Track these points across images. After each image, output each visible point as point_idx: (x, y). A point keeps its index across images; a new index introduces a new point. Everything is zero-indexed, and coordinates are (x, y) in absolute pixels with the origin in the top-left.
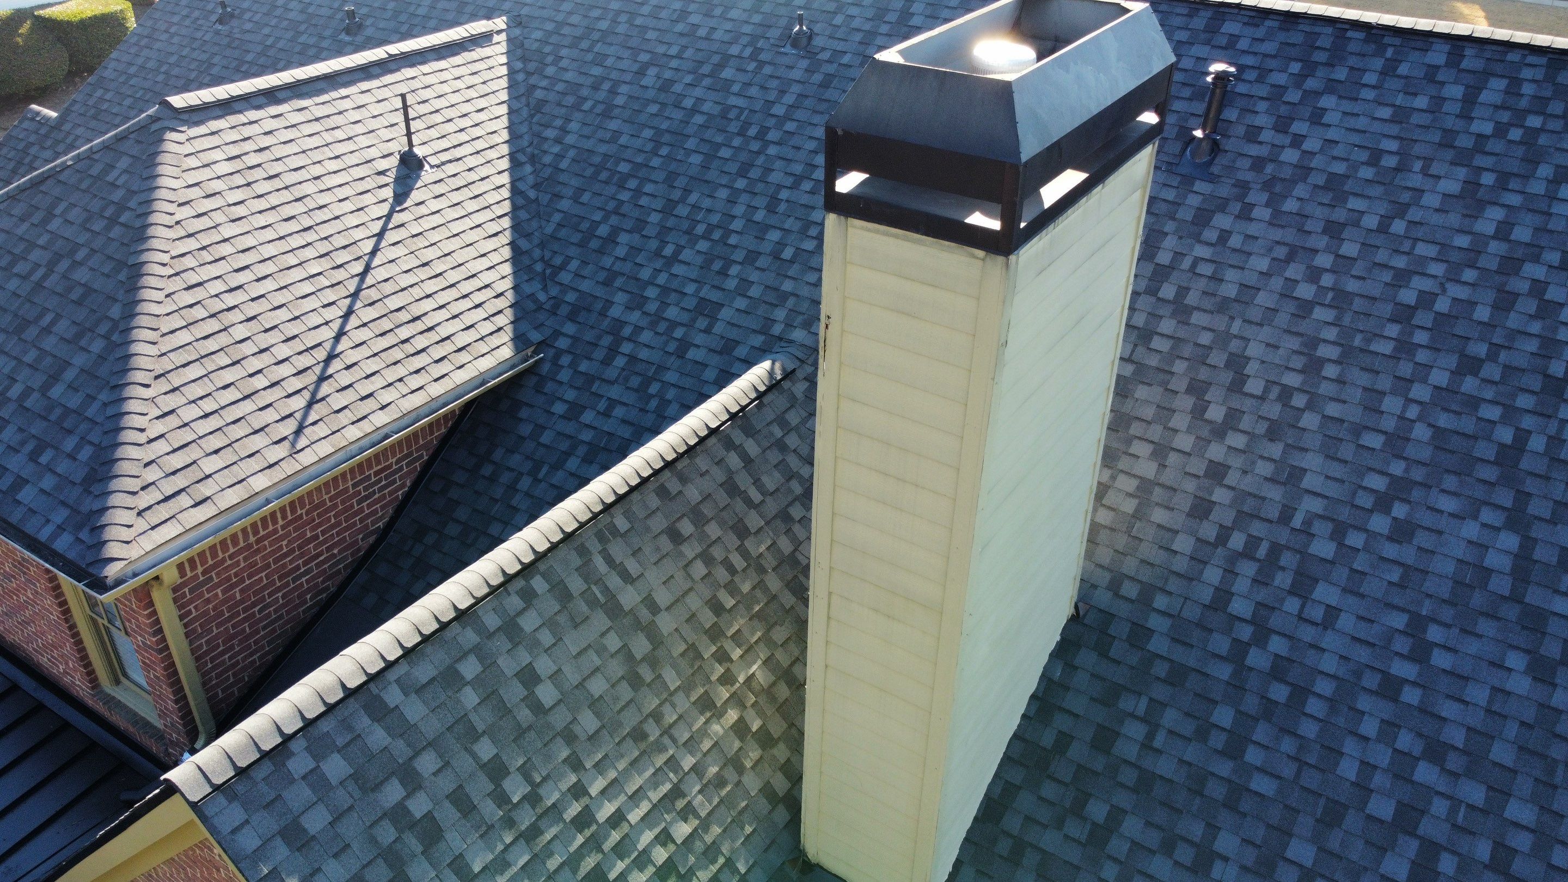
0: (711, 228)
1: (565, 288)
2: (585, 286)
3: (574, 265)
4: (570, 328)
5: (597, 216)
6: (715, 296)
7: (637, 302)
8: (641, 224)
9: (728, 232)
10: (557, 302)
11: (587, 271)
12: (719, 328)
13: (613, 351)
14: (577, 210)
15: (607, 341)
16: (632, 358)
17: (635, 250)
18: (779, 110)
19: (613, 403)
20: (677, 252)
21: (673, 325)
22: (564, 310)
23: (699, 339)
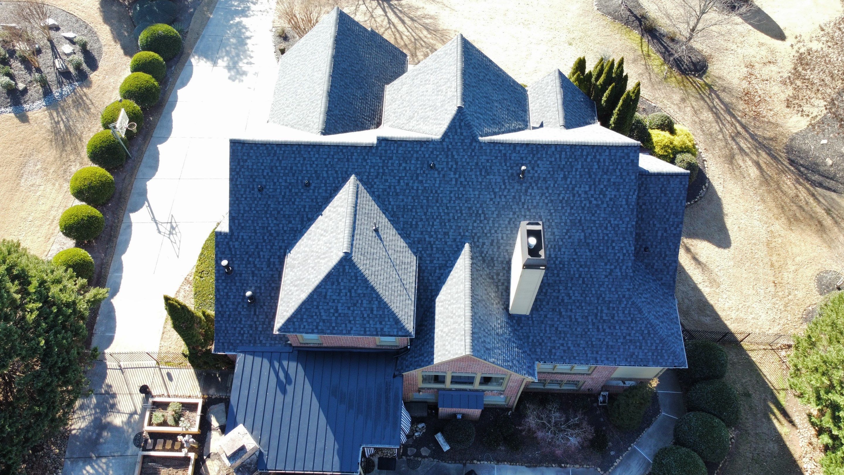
0: (437, 217)
1: (414, 238)
2: (418, 236)
3: (412, 232)
4: (420, 246)
5: (411, 220)
6: (446, 231)
7: (431, 236)
8: (421, 220)
9: (441, 216)
10: (414, 242)
11: (416, 232)
12: (451, 237)
13: (432, 247)
14: (405, 220)
15: (429, 246)
16: (437, 248)
17: (423, 226)
18: (437, 185)
19: (438, 258)
20: (433, 223)
21: (441, 239)
22: (416, 243)
23: (448, 240)
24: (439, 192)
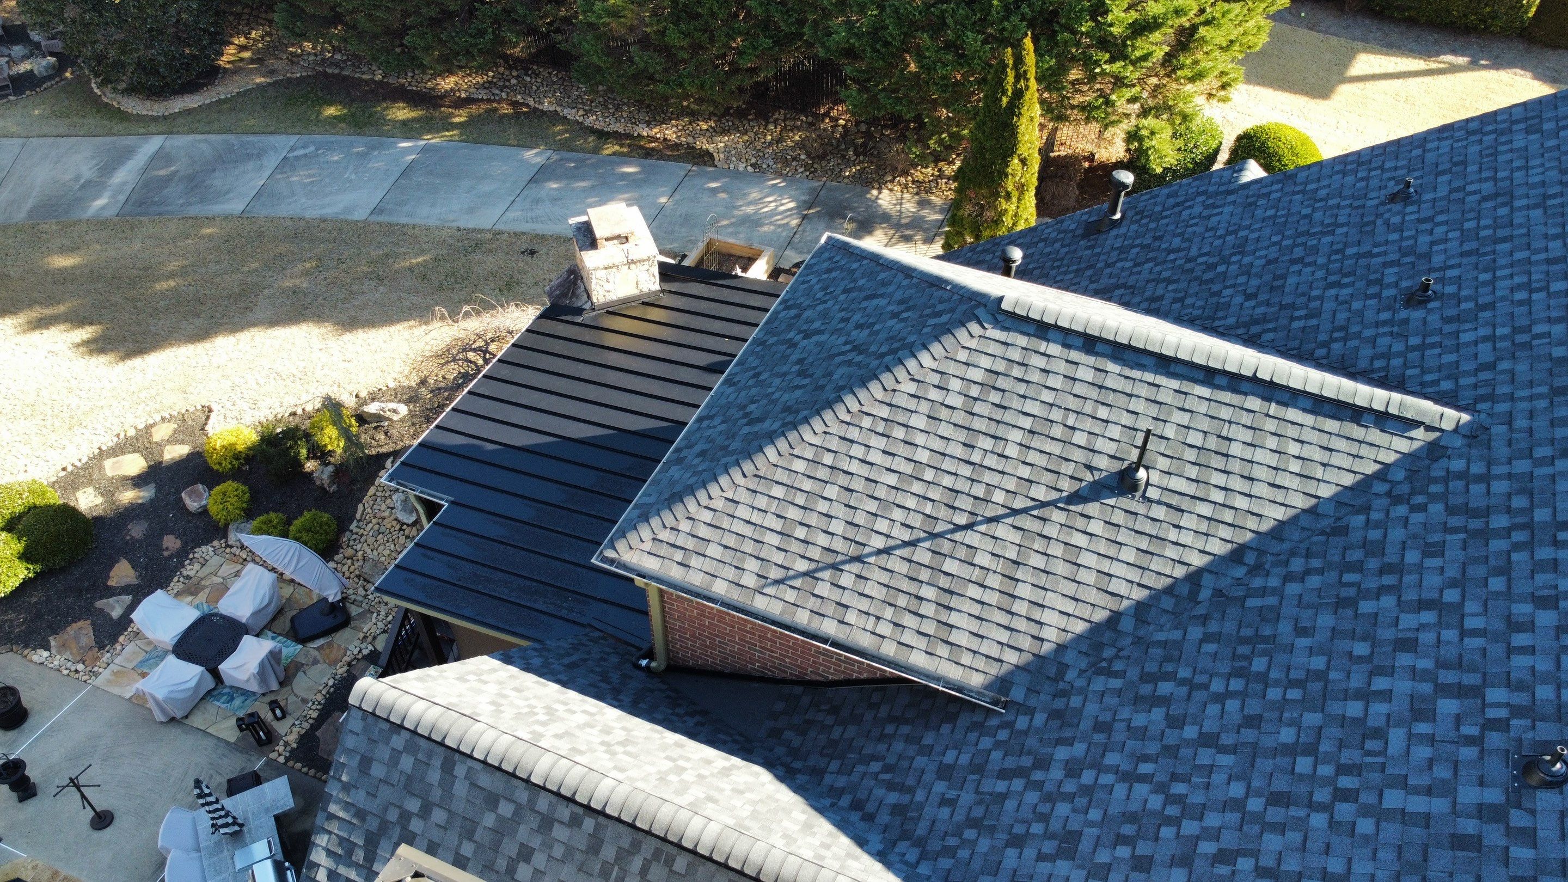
5: (1183, 673)
6: (1085, 846)
12: (1044, 867)
13: (1013, 774)
14: (1189, 649)
16: (1003, 798)
17: (1141, 733)
19: (954, 802)
22: (1059, 704)
24: (1344, 810)
